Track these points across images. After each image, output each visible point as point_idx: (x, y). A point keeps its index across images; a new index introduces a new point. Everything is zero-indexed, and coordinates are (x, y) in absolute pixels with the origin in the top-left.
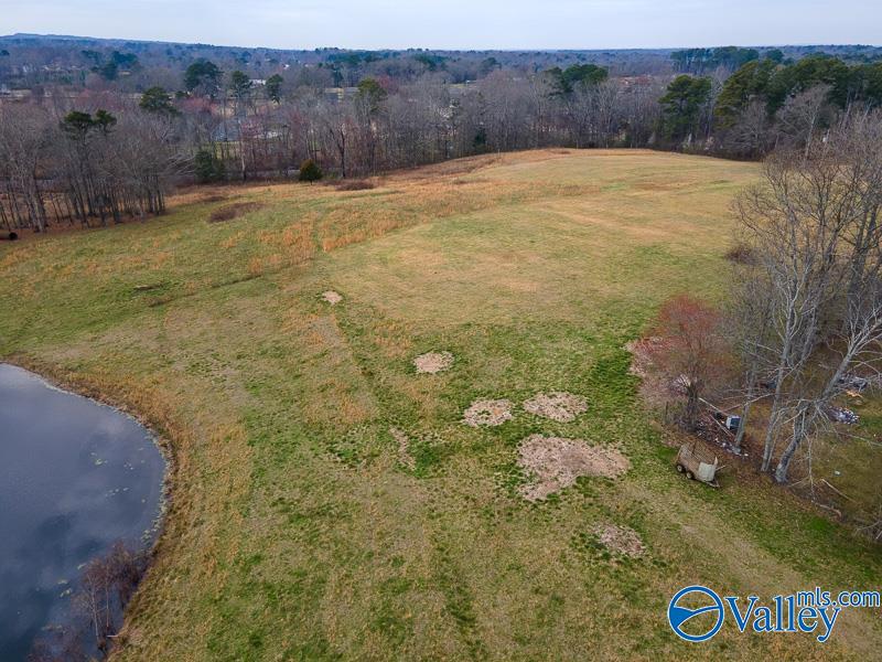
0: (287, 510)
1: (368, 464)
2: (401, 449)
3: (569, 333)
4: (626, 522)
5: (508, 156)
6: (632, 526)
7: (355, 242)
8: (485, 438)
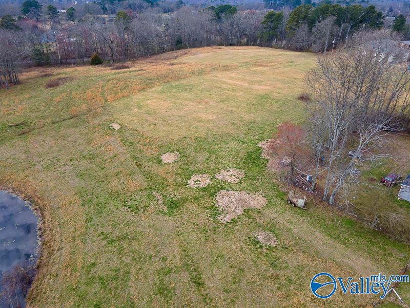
0: (106, 238)
1: (144, 211)
2: (160, 202)
3: (232, 139)
4: (268, 229)
5: (193, 50)
6: (270, 231)
7: (124, 97)
8: (199, 193)
